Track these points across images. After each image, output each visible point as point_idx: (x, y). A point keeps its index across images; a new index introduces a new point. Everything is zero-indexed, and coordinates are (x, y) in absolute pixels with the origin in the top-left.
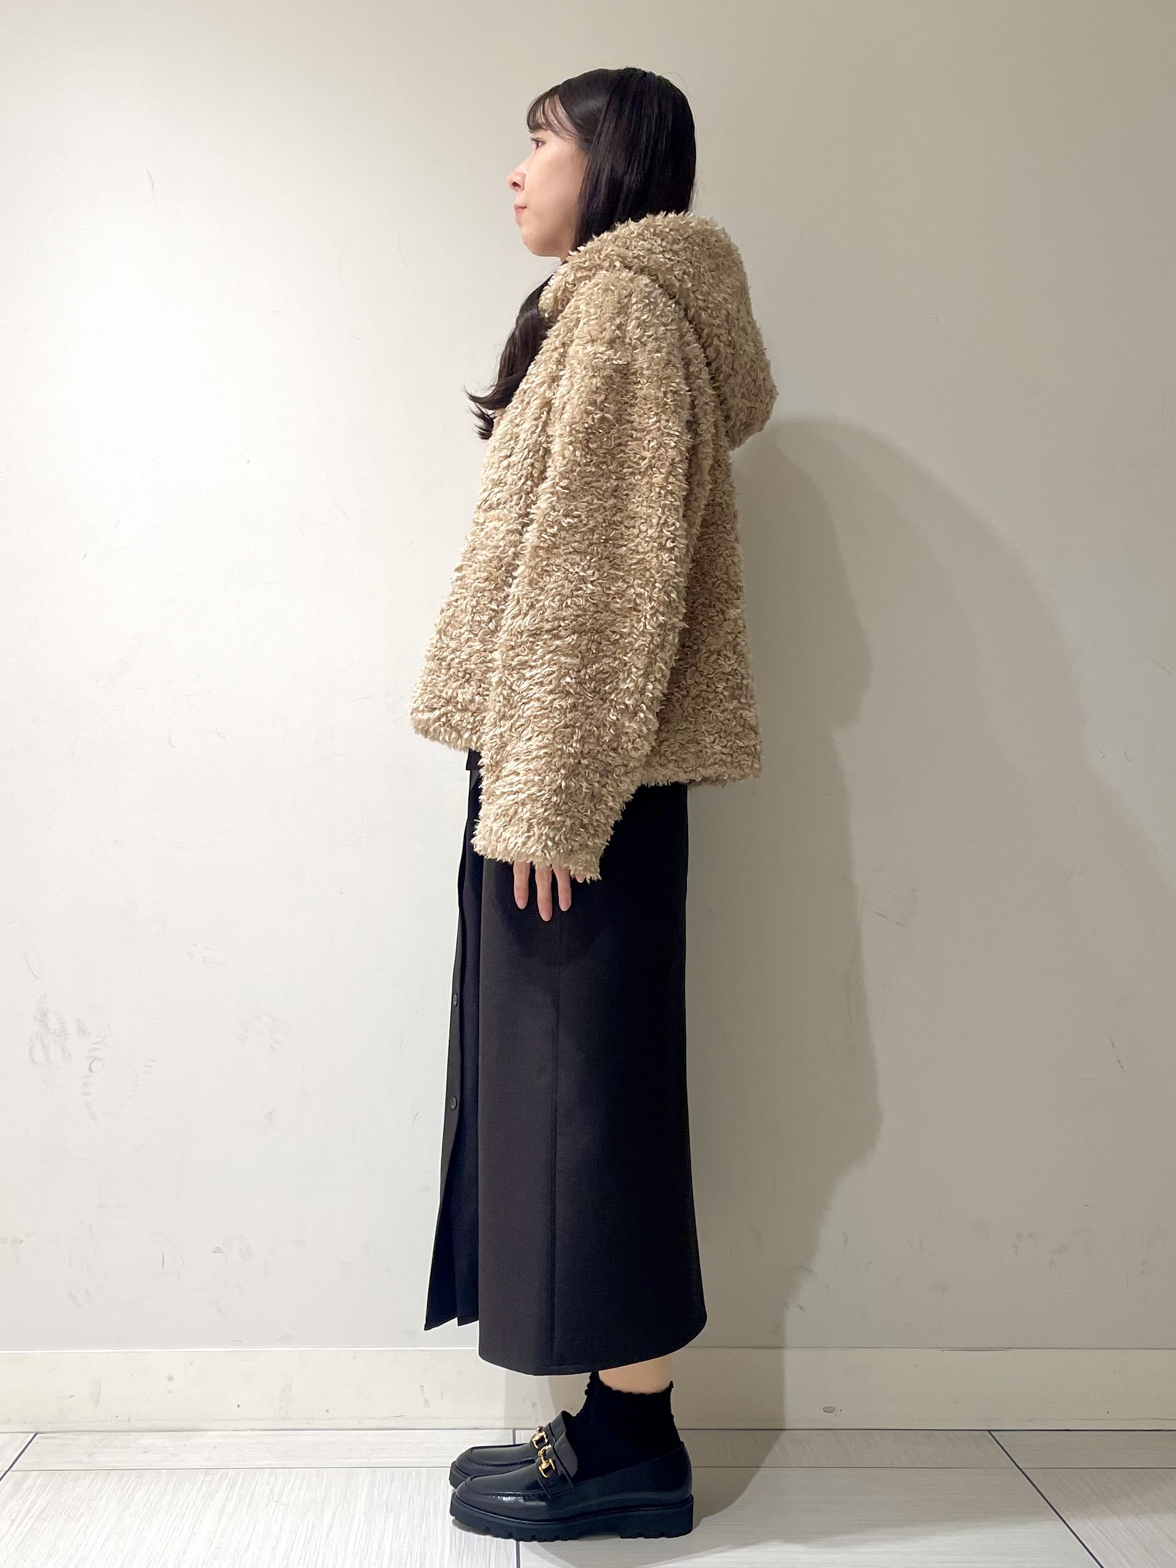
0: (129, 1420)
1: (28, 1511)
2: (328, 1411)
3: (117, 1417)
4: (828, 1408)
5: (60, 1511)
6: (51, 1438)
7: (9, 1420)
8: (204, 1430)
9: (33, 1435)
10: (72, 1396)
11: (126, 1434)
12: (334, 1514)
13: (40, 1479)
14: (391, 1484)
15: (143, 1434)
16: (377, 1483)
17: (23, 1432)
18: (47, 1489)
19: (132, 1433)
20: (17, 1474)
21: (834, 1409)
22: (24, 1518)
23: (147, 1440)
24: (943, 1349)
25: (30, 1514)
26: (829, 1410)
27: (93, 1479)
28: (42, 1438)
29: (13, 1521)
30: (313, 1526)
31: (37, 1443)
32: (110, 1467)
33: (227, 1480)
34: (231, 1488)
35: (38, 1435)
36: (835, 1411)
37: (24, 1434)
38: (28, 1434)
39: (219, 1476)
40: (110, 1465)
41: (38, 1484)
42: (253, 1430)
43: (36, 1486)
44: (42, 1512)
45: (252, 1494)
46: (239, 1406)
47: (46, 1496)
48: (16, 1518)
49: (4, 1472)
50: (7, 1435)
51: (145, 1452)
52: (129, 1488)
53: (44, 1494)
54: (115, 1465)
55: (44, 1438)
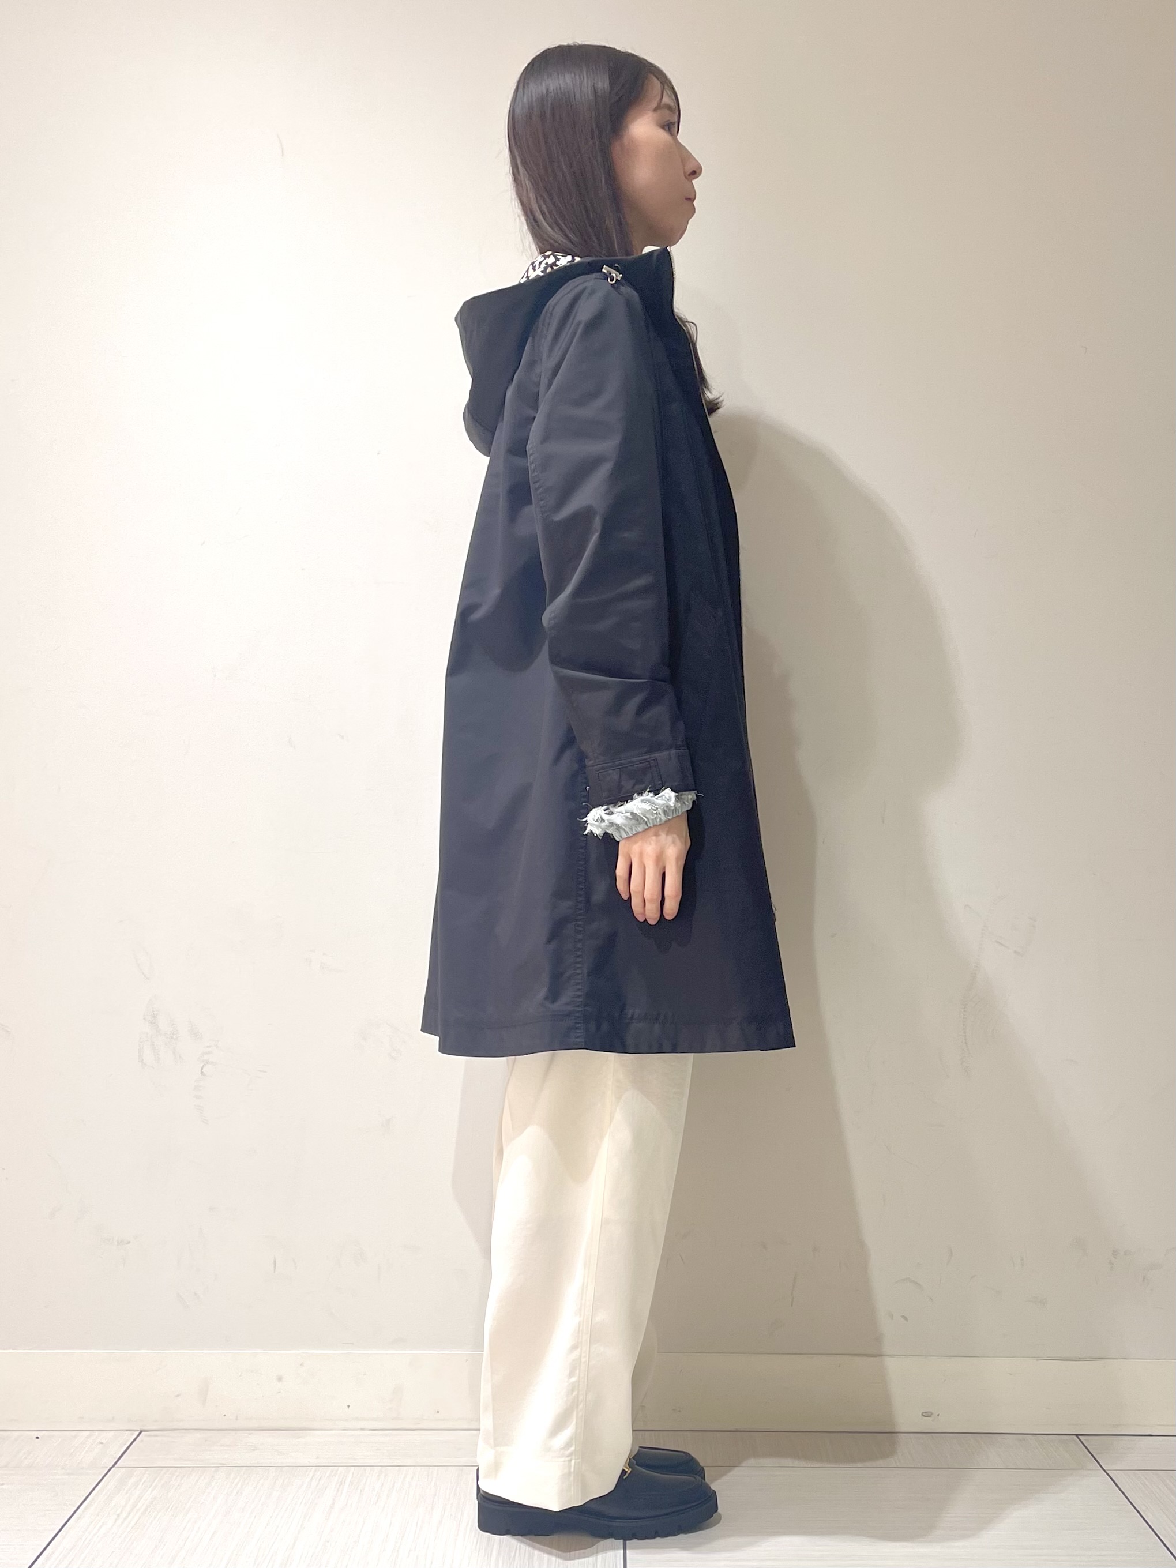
0: (237, 1419)
1: (134, 1507)
2: (438, 1412)
3: (225, 1415)
4: (926, 1412)
5: (168, 1505)
6: (156, 1436)
7: (113, 1418)
8: (313, 1430)
9: (137, 1433)
10: (178, 1396)
11: (234, 1432)
13: (146, 1475)
15: (248, 1432)
17: (127, 1430)
18: (153, 1485)
19: (239, 1432)
20: (124, 1470)
21: (932, 1414)
22: (129, 1514)
23: (255, 1438)
24: (1038, 1358)
25: (137, 1507)
26: (927, 1415)
27: (200, 1477)
28: (146, 1435)
29: (118, 1515)
31: (142, 1441)
33: (336, 1477)
34: (340, 1485)
35: (143, 1433)
36: (932, 1416)
37: (127, 1432)
38: (133, 1432)
39: (327, 1473)
40: (217, 1462)
41: (144, 1480)
42: (362, 1429)
43: (141, 1483)
44: (149, 1506)
45: (362, 1491)
46: (349, 1406)
47: (153, 1490)
48: (121, 1512)
49: (108, 1469)
50: (112, 1433)
51: (253, 1450)
52: (237, 1484)
53: (151, 1489)
54: (223, 1462)
55: (149, 1436)
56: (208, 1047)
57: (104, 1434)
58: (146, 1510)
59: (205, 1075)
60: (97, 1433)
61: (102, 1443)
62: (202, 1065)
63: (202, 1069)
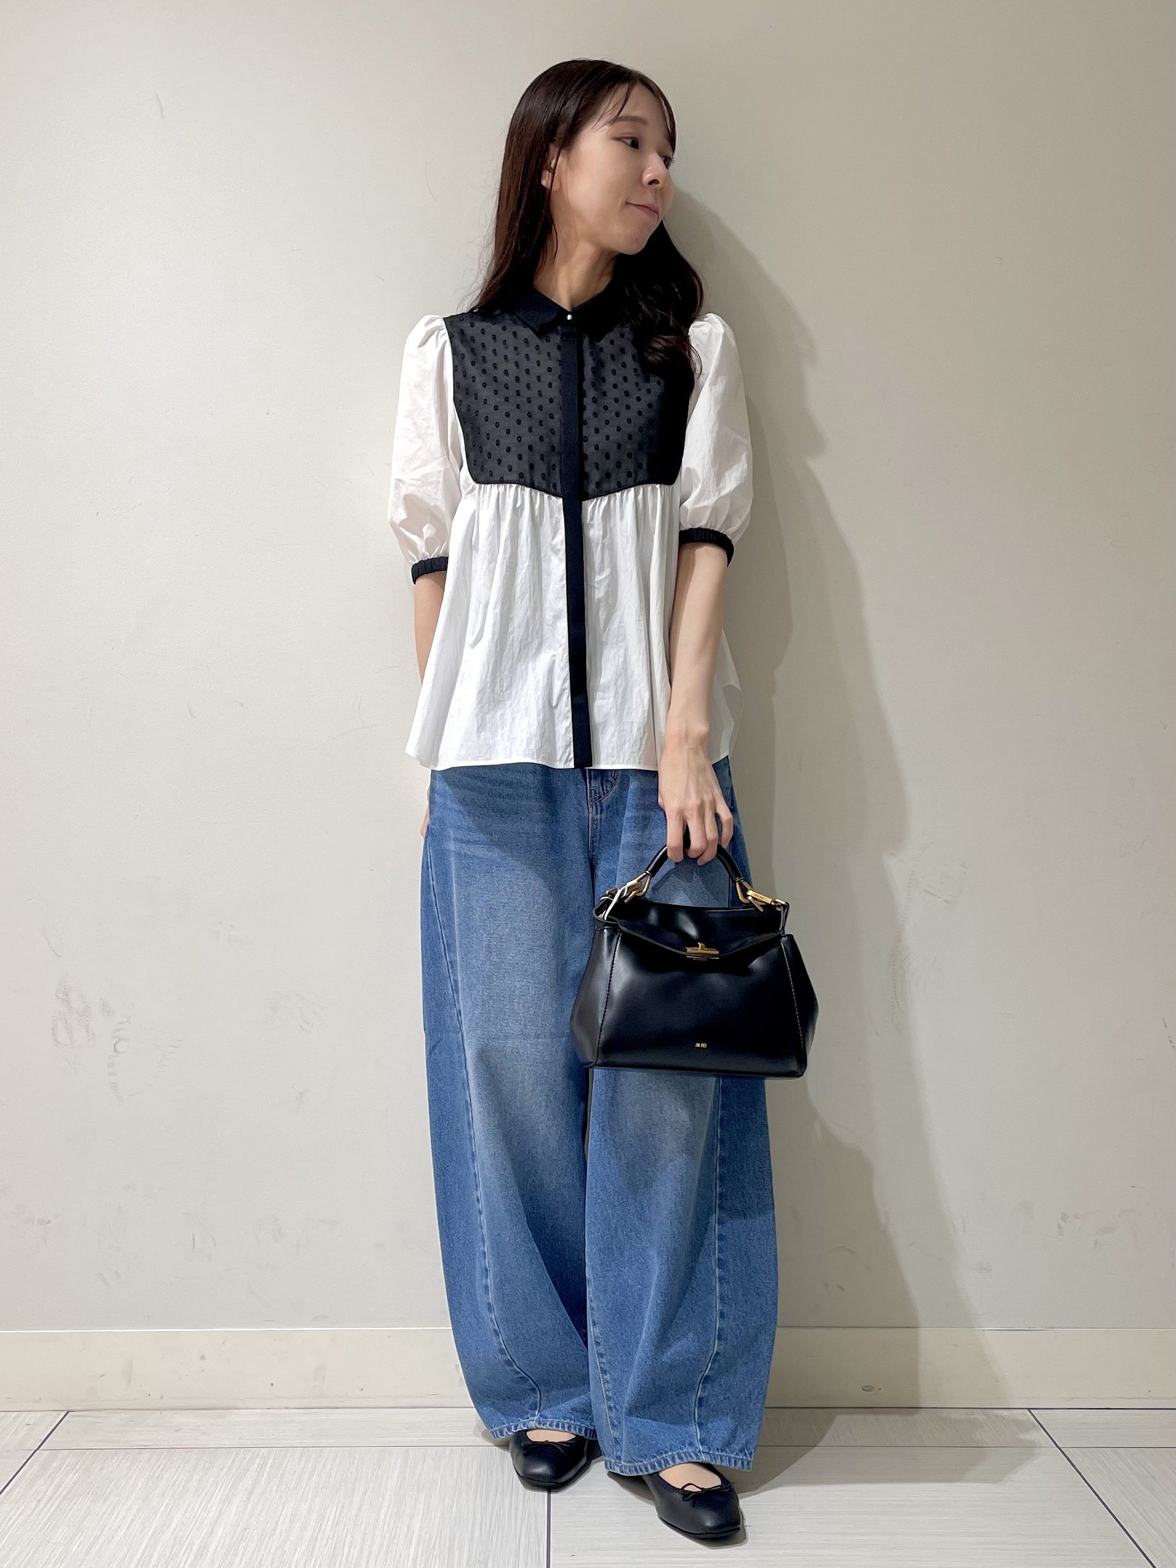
0: (162, 1398)
1: (55, 1493)
2: (362, 1390)
3: (149, 1395)
4: (867, 1386)
5: (88, 1490)
6: (83, 1416)
7: (40, 1398)
8: (238, 1409)
9: (65, 1413)
10: (103, 1375)
11: (159, 1412)
12: (365, 1494)
13: (69, 1458)
14: (424, 1463)
15: (175, 1412)
16: (410, 1462)
17: (54, 1411)
18: (76, 1469)
19: (163, 1412)
20: (46, 1454)
21: (873, 1388)
22: (50, 1500)
23: (179, 1419)
25: (58, 1493)
26: (868, 1391)
27: (122, 1459)
28: (74, 1416)
29: (39, 1501)
30: (342, 1507)
31: (68, 1422)
32: (142, 1445)
33: (258, 1460)
34: (261, 1467)
35: (69, 1413)
36: (873, 1390)
37: (56, 1412)
38: (58, 1413)
39: (250, 1454)
40: (140, 1443)
41: (67, 1463)
42: (286, 1408)
43: (64, 1467)
44: (69, 1492)
45: (283, 1475)
46: (272, 1384)
47: (74, 1474)
48: (44, 1495)
49: (33, 1452)
50: (39, 1414)
51: (177, 1431)
52: (159, 1467)
53: (74, 1471)
54: (146, 1444)
55: (78, 1416)
56: (121, 1023)
57: (32, 1414)
58: (67, 1495)
59: (118, 1052)
60: (24, 1414)
61: (28, 1424)
62: (114, 1042)
63: (115, 1046)
